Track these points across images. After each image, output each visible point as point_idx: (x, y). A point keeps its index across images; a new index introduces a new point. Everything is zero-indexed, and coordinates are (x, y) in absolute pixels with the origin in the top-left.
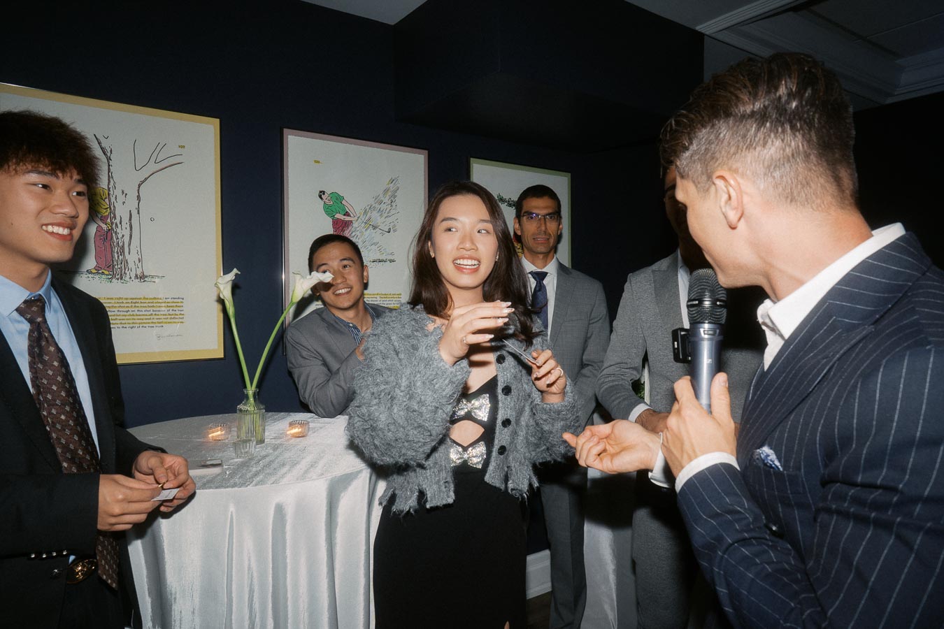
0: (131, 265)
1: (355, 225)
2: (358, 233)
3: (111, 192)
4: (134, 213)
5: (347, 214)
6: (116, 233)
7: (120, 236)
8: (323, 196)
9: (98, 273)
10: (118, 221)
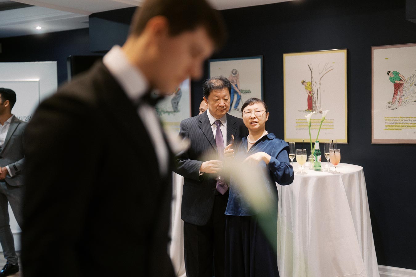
0: (318, 108)
1: (405, 85)
2: (406, 89)
3: (312, 83)
4: (319, 89)
5: (401, 80)
6: (313, 97)
7: (314, 98)
8: (389, 74)
9: (308, 111)
10: (314, 93)
